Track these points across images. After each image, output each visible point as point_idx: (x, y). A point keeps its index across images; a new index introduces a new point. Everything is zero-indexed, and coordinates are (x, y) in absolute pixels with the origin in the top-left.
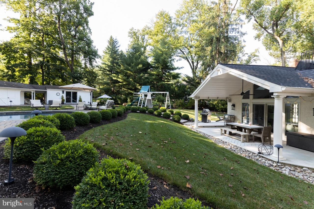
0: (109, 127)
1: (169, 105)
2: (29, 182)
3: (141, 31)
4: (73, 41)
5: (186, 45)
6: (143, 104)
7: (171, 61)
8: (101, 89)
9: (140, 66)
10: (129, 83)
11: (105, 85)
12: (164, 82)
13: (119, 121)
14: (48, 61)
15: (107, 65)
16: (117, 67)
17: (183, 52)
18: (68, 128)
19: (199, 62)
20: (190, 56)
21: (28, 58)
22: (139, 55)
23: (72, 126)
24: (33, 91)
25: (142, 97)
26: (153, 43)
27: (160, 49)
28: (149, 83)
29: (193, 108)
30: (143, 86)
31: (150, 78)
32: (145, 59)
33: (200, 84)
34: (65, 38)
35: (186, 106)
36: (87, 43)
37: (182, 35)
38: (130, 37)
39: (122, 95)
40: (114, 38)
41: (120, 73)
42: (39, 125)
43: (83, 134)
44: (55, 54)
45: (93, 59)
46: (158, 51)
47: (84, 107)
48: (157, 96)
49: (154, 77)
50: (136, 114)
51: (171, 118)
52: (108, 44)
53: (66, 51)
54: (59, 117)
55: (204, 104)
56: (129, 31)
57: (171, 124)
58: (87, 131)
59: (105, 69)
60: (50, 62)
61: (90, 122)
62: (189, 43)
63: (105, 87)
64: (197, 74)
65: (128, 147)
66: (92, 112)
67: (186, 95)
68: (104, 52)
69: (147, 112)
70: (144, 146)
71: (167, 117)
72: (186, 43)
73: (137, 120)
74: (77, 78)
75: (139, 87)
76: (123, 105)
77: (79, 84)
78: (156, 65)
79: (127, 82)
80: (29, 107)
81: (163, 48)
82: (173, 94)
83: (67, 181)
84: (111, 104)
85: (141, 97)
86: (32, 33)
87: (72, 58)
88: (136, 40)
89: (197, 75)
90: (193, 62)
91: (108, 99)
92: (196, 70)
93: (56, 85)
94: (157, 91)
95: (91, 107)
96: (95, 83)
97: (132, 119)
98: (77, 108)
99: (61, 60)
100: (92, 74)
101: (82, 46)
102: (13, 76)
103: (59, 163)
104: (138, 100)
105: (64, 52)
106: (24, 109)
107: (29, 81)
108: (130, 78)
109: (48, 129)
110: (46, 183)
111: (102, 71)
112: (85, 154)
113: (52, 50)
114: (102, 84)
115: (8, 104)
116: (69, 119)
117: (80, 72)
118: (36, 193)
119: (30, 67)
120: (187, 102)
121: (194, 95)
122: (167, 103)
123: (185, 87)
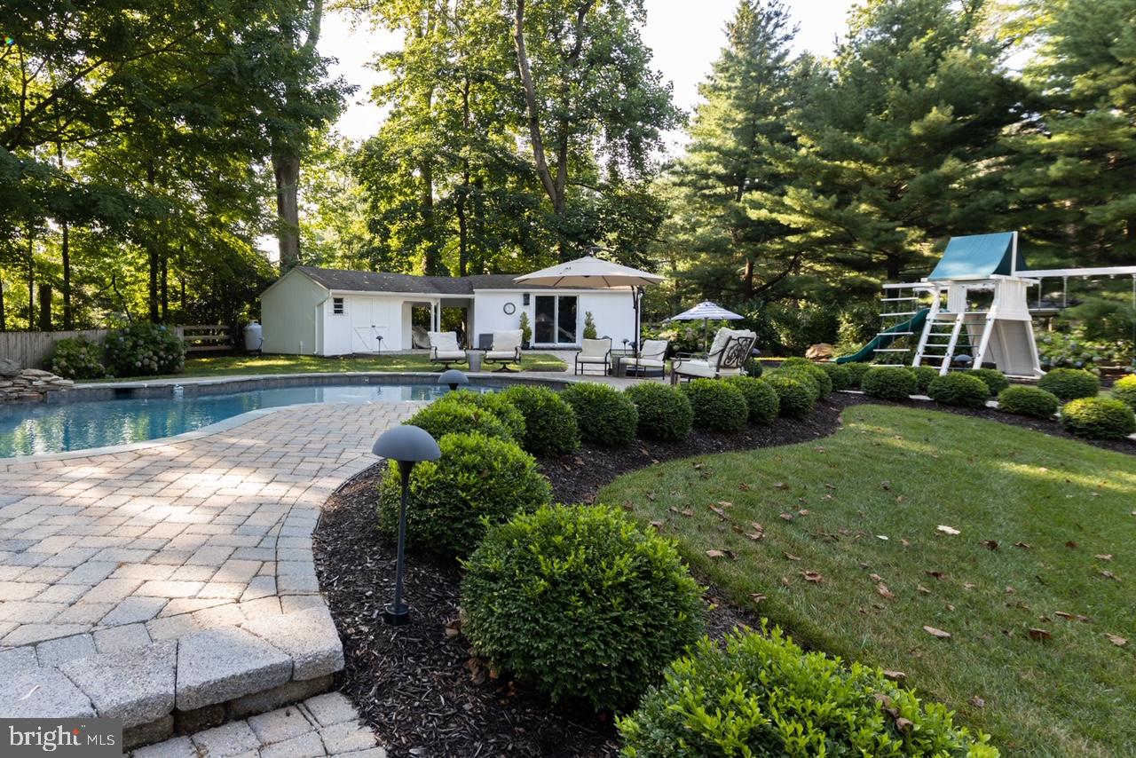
0: (737, 468)
2: (450, 632)
4: (567, 80)
6: (957, 351)
8: (683, 274)
10: (849, 232)
11: (703, 256)
13: (788, 441)
14: (479, 183)
15: (717, 149)
16: (774, 153)
18: (553, 451)
21: (423, 181)
24: (436, 299)
25: (951, 309)
39: (802, 304)
41: (790, 179)
42: (464, 425)
43: (614, 485)
44: (503, 150)
45: (647, 136)
47: (606, 363)
50: (907, 410)
53: (540, 129)
54: (522, 401)
58: (628, 476)
59: (704, 175)
60: (486, 186)
61: (639, 435)
63: (704, 263)
65: (865, 601)
66: (645, 387)
68: (702, 89)
69: (992, 404)
74: (577, 234)
75: (926, 249)
76: (811, 353)
77: (587, 259)
79: (838, 221)
80: (425, 359)
84: (739, 352)
85: (943, 305)
86: (435, 90)
87: (562, 150)
91: (717, 323)
93: (502, 273)
95: (638, 365)
96: (655, 251)
98: (579, 366)
99: (522, 170)
100: (641, 210)
101: (603, 91)
102: (384, 250)
103: (545, 592)
104: (919, 324)
105: (533, 134)
106: (412, 365)
107: (423, 266)
108: (860, 200)
109: (494, 444)
110: (502, 657)
111: (693, 184)
112: (644, 583)
113: (493, 137)
114: (688, 250)
115: (372, 347)
116: (554, 411)
117: (588, 206)
118: (470, 684)
119: (426, 215)
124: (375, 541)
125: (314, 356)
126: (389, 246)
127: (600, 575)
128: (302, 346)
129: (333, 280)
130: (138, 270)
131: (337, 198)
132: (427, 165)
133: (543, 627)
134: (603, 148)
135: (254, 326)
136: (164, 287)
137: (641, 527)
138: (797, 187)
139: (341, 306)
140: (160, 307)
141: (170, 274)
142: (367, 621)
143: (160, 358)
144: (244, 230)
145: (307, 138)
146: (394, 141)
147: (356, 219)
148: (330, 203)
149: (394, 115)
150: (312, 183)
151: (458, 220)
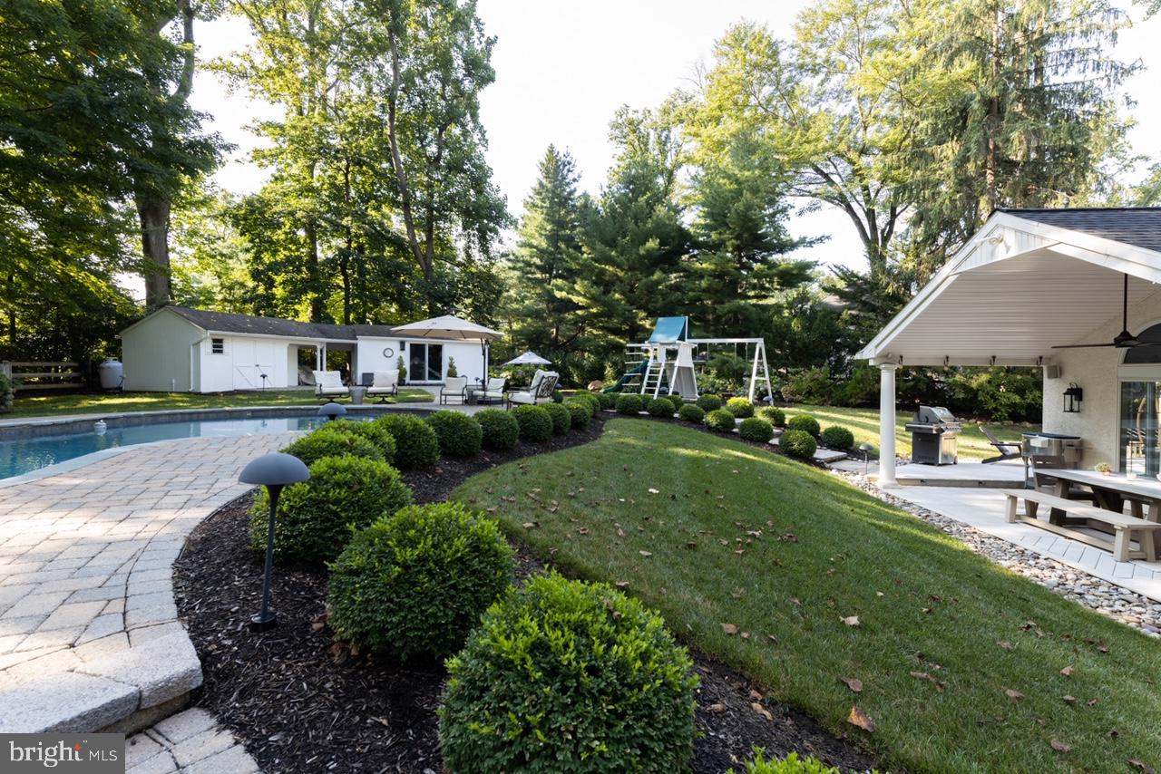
0: (545, 465)
1: (766, 391)
2: (316, 626)
3: (656, 115)
4: (431, 178)
5: (842, 147)
6: (662, 385)
7: (773, 215)
8: (515, 331)
9: (652, 244)
10: (610, 310)
11: (529, 320)
12: (743, 302)
13: (575, 444)
14: (361, 249)
15: (536, 247)
16: (569, 255)
17: (826, 176)
18: (418, 464)
19: (899, 210)
20: (859, 189)
21: (308, 241)
22: (647, 203)
23: (430, 457)
24: (321, 343)
25: (659, 360)
26: (701, 153)
27: (731, 172)
28: (684, 305)
29: (872, 403)
30: (660, 319)
31: (690, 285)
32: (670, 218)
33: (904, 304)
34: (410, 168)
35: (837, 394)
36: (474, 178)
37: (824, 106)
38: (614, 142)
39: (586, 354)
40: (561, 150)
41: (578, 273)
42: (338, 450)
43: (464, 485)
44: (381, 224)
45: (491, 231)
46: (721, 181)
47: (463, 395)
48: (715, 354)
49: (704, 283)
50: (637, 421)
51: (775, 441)
52: (540, 176)
53: (411, 212)
54: (393, 427)
55: (923, 387)
56: (614, 119)
57: (774, 463)
58: (474, 477)
59: (528, 264)
60: (367, 252)
61: (483, 448)
62: (855, 137)
63: (529, 325)
64: (889, 262)
65: (611, 541)
66: (487, 412)
67: (839, 348)
68: (526, 204)
69: (676, 415)
70: (670, 542)
71: (757, 436)
72: (841, 139)
73: (640, 443)
74: (442, 298)
75: (647, 324)
76: (590, 387)
77: (449, 317)
78: (714, 235)
79: (604, 304)
80: (311, 394)
81: (743, 168)
82: (781, 347)
83: (421, 638)
84: (549, 387)
85: (655, 358)
86: (317, 164)
87: (429, 232)
88: (638, 149)
89: (892, 267)
90: (871, 215)
91: (537, 366)
92: (884, 246)
93: (382, 324)
94: (717, 337)
95: (485, 396)
96: (498, 314)
97: (622, 440)
98: (443, 398)
99: (397, 242)
100: (488, 284)
101: (458, 192)
102: (269, 298)
103: (399, 576)
104: (644, 369)
105: (405, 215)
106: (297, 400)
107: (309, 314)
108: (615, 291)
110: (362, 636)
111: (520, 269)
112: (474, 555)
113: (372, 212)
114: (520, 315)
115: (257, 384)
116: (420, 433)
117: (450, 277)
118: (333, 665)
119: (312, 270)
120: (844, 376)
121: (877, 347)
122: (757, 382)
123: (834, 316)
124: (245, 560)
125: (189, 393)
126: (273, 295)
128: (175, 383)
129: (209, 321)
131: (215, 245)
132: (311, 227)
133: (397, 604)
134: (460, 235)
137: (475, 515)
138: (582, 279)
139: (221, 347)
142: (230, 635)
144: (98, 265)
145: (178, 185)
146: (277, 202)
147: (238, 266)
148: (207, 248)
149: (276, 179)
150: (186, 226)
151: (342, 277)
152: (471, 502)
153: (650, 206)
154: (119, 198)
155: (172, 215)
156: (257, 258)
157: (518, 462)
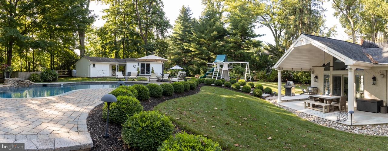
0: (182, 101)
1: (249, 77)
2: (119, 140)
4: (147, 16)
6: (218, 76)
7: (251, 27)
8: (172, 59)
9: (215, 33)
10: (202, 52)
11: (176, 55)
12: (243, 51)
13: (191, 94)
14: (127, 37)
15: (178, 34)
16: (189, 36)
17: (264, 19)
19: (282, 30)
20: (273, 23)
21: (114, 36)
22: (214, 21)
23: (147, 97)
24: (117, 64)
25: (218, 68)
26: (230, 9)
27: (238, 15)
28: (225, 51)
29: (276, 81)
30: (218, 55)
31: (227, 45)
32: (221, 26)
33: (283, 54)
34: (141, 14)
35: (268, 78)
36: (160, 15)
38: (203, 5)
39: (194, 66)
40: (186, 7)
41: (192, 41)
42: (123, 94)
43: (158, 106)
44: (133, 30)
45: (164, 29)
46: (236, 17)
47: (156, 79)
48: (234, 66)
49: (231, 45)
50: (211, 87)
51: (251, 92)
54: (137, 88)
55: (288, 76)
57: (251, 99)
58: (160, 104)
59: (176, 39)
60: (129, 38)
61: (163, 95)
63: (176, 57)
65: (202, 123)
66: (164, 84)
67: (268, 65)
68: (175, 21)
69: (223, 85)
70: (221, 123)
71: (246, 91)
73: (212, 94)
74: (150, 50)
75: (214, 57)
76: (196, 76)
77: (152, 55)
78: (234, 31)
79: (200, 50)
80: (115, 78)
81: (242, 14)
82: (253, 64)
84: (183, 76)
85: (216, 67)
86: (117, 17)
87: (146, 31)
88: (211, 6)
89: (281, 44)
90: (276, 30)
91: (179, 70)
92: (279, 39)
93: (133, 58)
94: (235, 61)
95: (163, 79)
96: (166, 54)
97: (206, 93)
98: (150, 80)
99: (137, 35)
100: (163, 45)
101: (155, 19)
102: (105, 52)
103: (141, 130)
104: (213, 71)
105: (140, 27)
106: (111, 80)
107: (114, 56)
108: (203, 47)
109: (130, 98)
110: (131, 144)
111: (174, 40)
112: (163, 126)
113: (131, 27)
114: (173, 54)
115: (102, 75)
116: (144, 90)
117: (152, 43)
118: (124, 150)
119: (115, 44)
120: (269, 73)
121: (277, 65)
122: (247, 75)
123: (267, 56)
124: (102, 120)
125: (88, 77)
126: (106, 51)
127: (153, 126)
128: (85, 75)
129: (92, 59)
130: (48, 58)
131: (94, 40)
132: (115, 33)
133: (140, 137)
134: (155, 31)
135: (74, 70)
136: (54, 61)
137: (162, 115)
138: (193, 43)
139: (95, 66)
140: (53, 66)
141: (55, 59)
143: (53, 78)
144: (71, 48)
145: (86, 27)
146: (107, 27)
147: (98, 45)
148: (92, 41)
149: (107, 22)
150: (88, 37)
151: (123, 45)
152: (160, 111)
153: (215, 22)
154: (75, 32)
155: (85, 34)
156: (103, 42)
157: (174, 99)
